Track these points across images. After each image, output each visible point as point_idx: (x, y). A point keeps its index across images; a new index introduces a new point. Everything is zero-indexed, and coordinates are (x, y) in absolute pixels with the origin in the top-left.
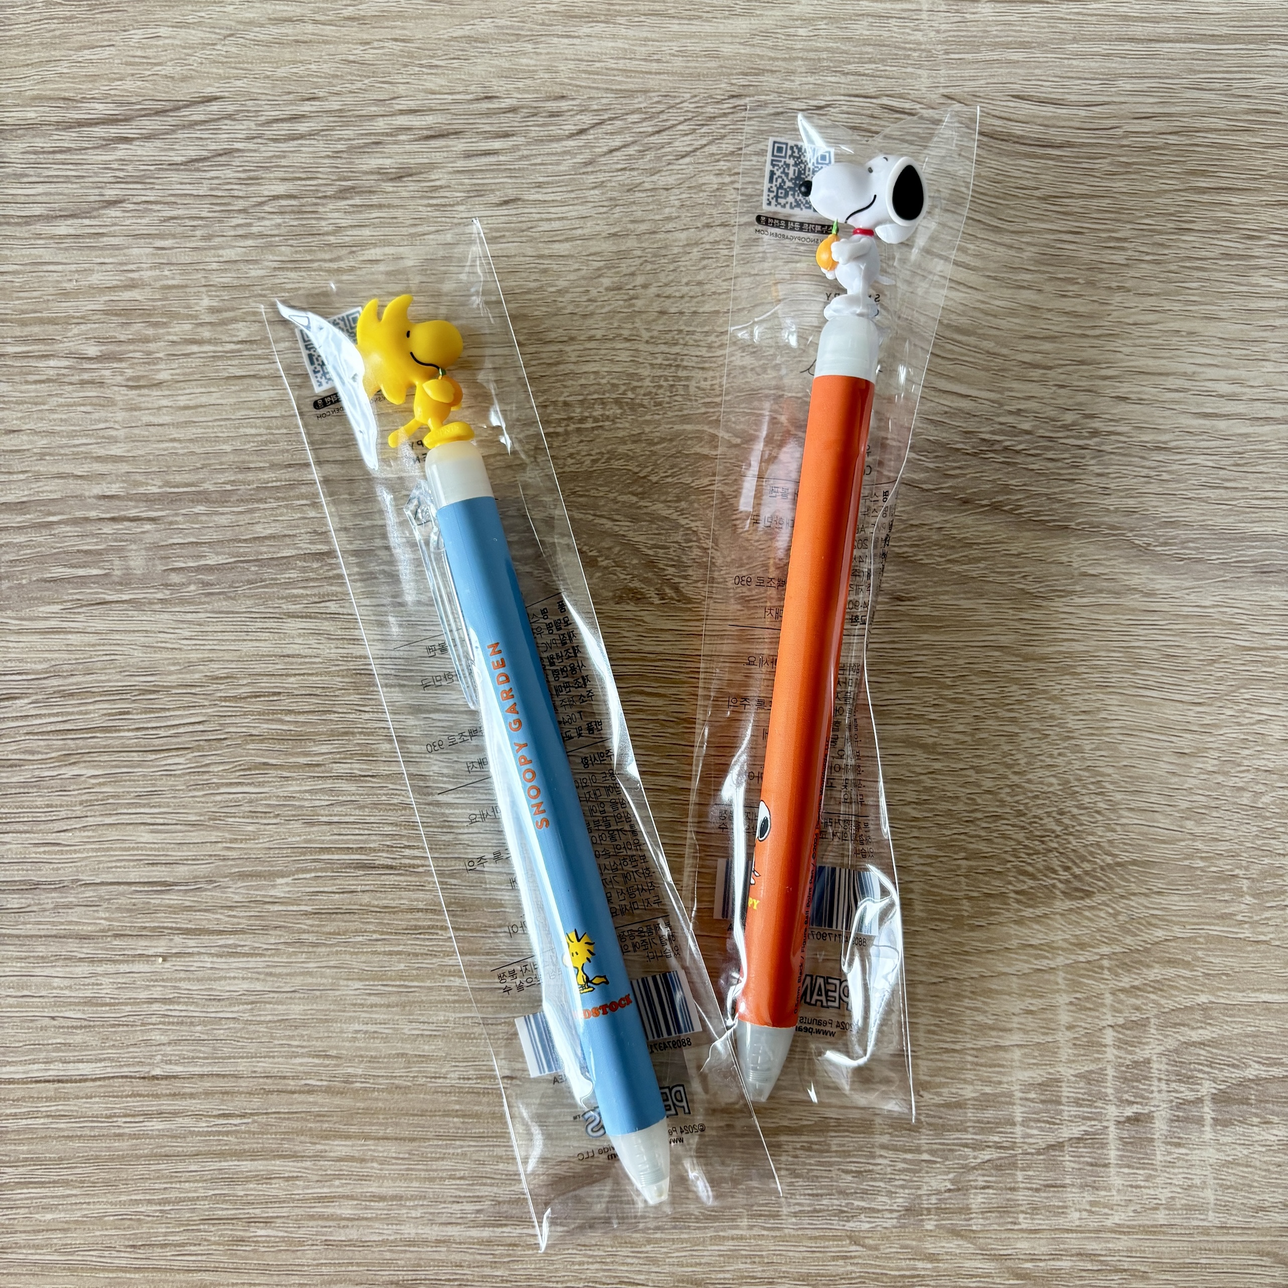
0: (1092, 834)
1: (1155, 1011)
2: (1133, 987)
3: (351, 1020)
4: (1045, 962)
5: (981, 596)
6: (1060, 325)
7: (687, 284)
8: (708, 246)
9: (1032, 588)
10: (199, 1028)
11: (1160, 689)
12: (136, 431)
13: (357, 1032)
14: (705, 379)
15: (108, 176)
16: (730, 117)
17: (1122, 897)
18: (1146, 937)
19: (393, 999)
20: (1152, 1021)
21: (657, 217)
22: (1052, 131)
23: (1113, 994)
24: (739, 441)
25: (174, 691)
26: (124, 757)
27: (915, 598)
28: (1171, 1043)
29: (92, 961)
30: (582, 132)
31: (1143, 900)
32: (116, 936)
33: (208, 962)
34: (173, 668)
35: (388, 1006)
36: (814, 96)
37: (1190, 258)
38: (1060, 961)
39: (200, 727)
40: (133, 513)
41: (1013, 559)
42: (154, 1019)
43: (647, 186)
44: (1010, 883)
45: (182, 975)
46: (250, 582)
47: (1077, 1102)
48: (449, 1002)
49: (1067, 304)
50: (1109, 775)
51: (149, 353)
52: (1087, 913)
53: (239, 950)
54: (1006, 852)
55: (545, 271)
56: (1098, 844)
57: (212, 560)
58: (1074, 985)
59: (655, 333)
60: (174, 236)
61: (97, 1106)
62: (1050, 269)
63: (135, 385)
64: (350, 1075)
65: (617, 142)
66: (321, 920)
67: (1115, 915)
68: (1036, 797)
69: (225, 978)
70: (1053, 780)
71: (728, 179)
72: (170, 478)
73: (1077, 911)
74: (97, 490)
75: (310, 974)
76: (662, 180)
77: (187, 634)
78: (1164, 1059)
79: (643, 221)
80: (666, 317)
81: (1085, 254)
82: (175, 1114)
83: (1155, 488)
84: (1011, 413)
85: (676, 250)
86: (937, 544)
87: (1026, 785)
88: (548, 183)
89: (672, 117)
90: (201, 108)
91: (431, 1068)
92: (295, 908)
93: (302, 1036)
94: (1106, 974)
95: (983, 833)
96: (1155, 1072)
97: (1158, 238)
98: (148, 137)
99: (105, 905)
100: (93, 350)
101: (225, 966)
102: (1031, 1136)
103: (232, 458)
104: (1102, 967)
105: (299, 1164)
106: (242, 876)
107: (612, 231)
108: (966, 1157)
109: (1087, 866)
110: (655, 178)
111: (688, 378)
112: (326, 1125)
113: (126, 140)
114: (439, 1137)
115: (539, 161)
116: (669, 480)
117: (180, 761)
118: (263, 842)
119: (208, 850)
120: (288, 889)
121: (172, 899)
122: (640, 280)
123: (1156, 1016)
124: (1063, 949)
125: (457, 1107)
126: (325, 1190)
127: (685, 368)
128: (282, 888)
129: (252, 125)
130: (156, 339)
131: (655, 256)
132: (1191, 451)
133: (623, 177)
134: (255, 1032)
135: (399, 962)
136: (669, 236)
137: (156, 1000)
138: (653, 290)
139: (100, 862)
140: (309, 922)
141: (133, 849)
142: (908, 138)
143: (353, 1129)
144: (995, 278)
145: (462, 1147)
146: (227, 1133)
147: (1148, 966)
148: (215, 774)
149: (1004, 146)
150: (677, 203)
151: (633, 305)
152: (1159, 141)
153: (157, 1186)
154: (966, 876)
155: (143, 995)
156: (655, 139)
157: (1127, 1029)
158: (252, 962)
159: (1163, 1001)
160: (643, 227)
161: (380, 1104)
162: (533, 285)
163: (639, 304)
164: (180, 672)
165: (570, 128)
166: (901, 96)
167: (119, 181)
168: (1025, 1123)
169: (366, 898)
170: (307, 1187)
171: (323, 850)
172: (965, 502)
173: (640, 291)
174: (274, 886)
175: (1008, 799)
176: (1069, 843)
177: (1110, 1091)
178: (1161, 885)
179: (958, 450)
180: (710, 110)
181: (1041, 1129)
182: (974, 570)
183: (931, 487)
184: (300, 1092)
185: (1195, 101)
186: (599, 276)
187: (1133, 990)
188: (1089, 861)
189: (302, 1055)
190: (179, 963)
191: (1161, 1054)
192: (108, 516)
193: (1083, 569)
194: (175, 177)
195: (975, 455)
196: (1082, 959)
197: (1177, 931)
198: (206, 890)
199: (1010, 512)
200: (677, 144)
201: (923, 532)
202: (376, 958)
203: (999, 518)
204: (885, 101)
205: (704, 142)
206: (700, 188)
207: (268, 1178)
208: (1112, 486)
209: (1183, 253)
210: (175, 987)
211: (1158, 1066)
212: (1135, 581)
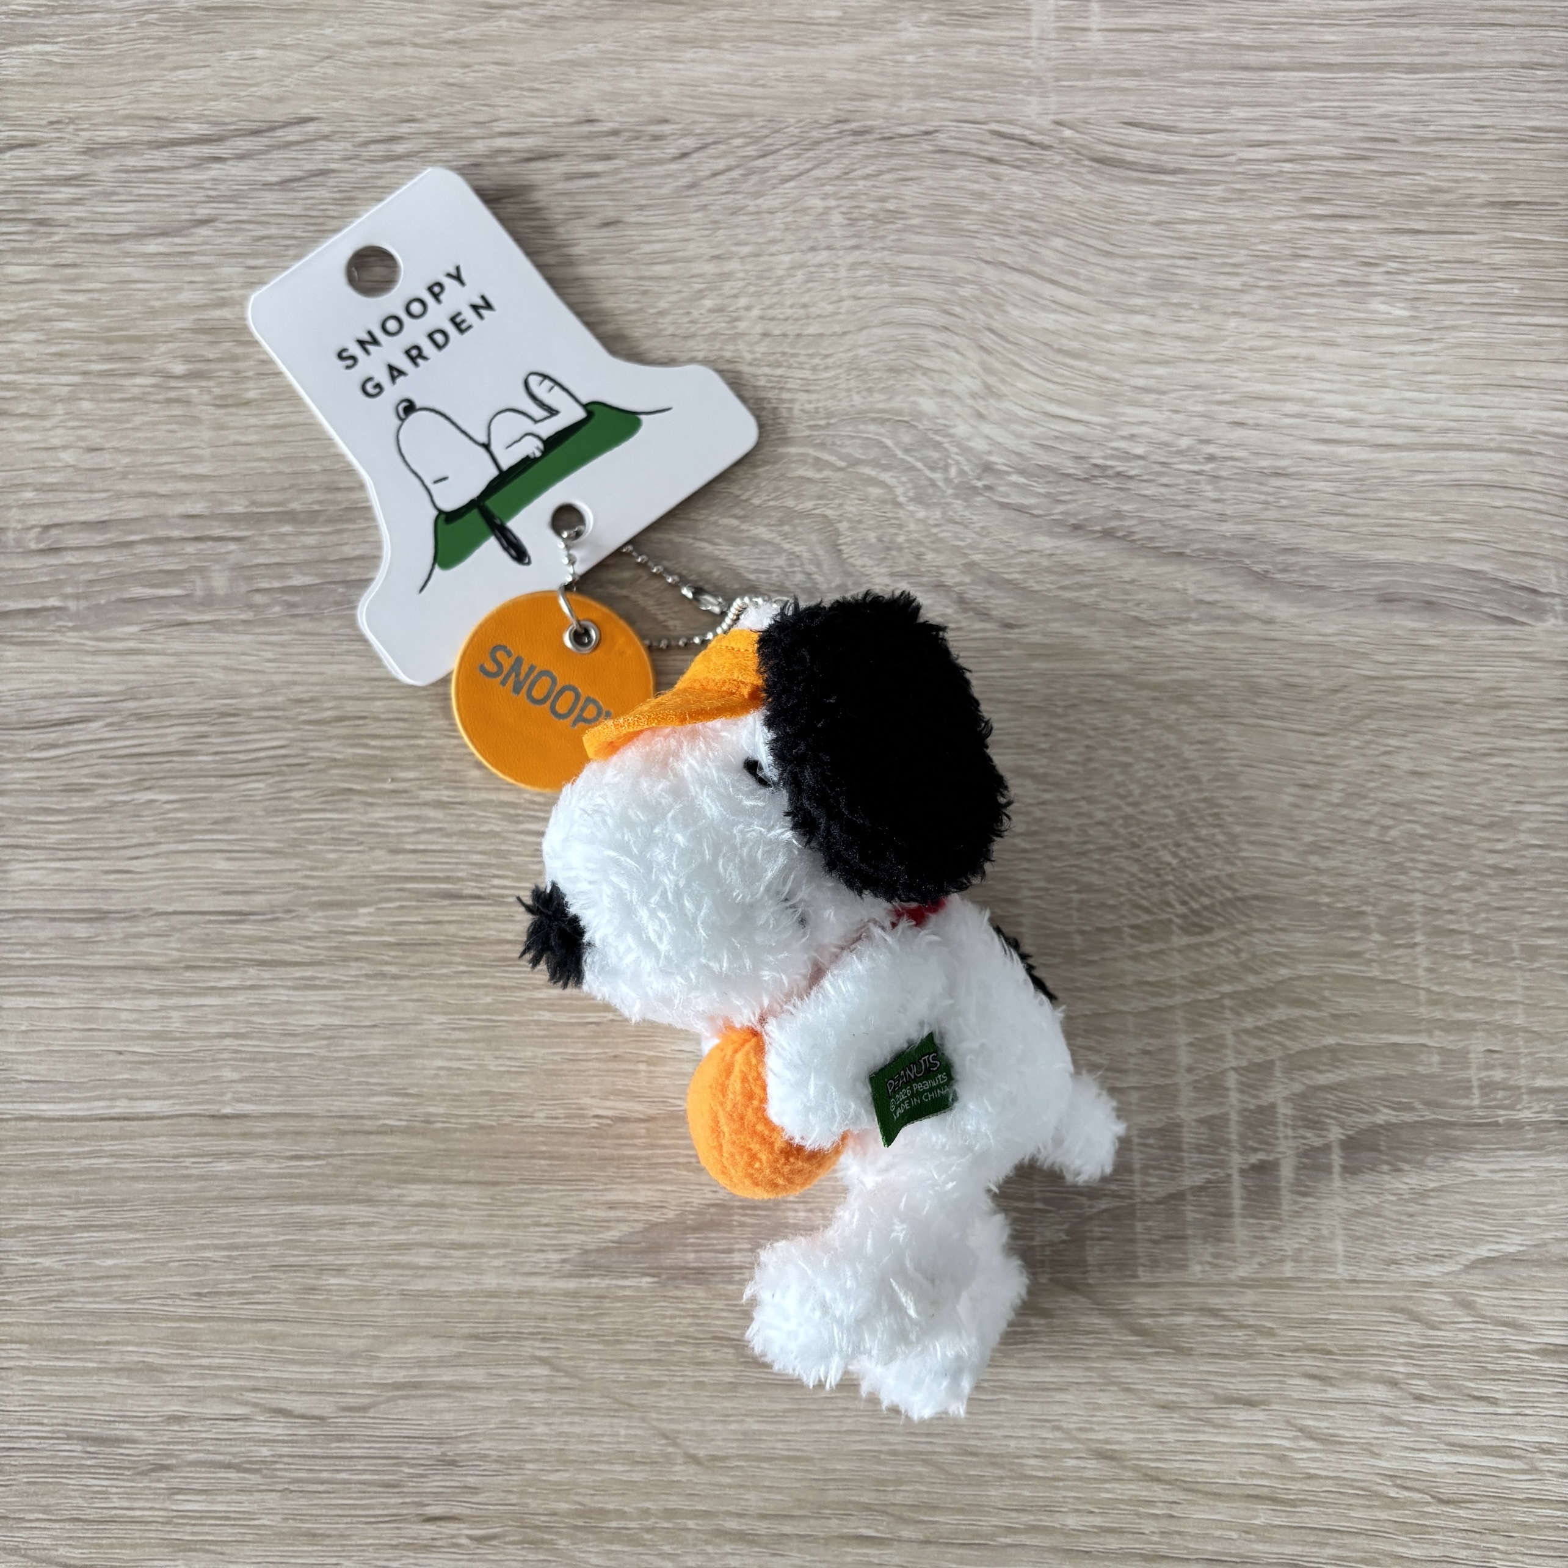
0: (1211, 867)
1: (1280, 1053)
2: (1257, 1028)
3: (433, 1056)
4: (1163, 1000)
5: (1093, 622)
6: (1175, 348)
7: (791, 307)
8: (813, 269)
9: (1147, 615)
10: (272, 1065)
11: (1282, 719)
12: (223, 450)
13: (440, 1068)
14: (810, 402)
15: (199, 195)
16: (837, 142)
17: (1244, 933)
18: (1269, 975)
19: (479, 1034)
20: (1278, 1063)
21: (761, 240)
22: (1164, 158)
23: (1235, 1034)
24: (843, 464)
25: (256, 714)
26: (202, 782)
27: (1025, 626)
28: (1298, 1088)
29: (162, 993)
30: (685, 155)
31: (1266, 937)
32: (188, 968)
33: (283, 995)
34: (254, 691)
35: (474, 1041)
36: (922, 121)
37: (1306, 285)
38: (1179, 999)
39: (283, 752)
40: (218, 532)
41: (1127, 587)
42: (226, 1055)
43: (751, 209)
44: (1123, 917)
45: (256, 1009)
46: (337, 603)
47: (1199, 1149)
48: (538, 1037)
49: (1183, 329)
50: (1227, 807)
51: (237, 372)
52: (1206, 950)
53: (317, 982)
54: (1119, 885)
55: (645, 293)
56: (1216, 878)
57: (298, 580)
58: (1193, 1025)
59: (758, 355)
60: (266, 255)
61: (163, 1146)
62: (1163, 294)
63: (222, 402)
64: (431, 1115)
65: (721, 164)
66: (404, 951)
67: (1237, 952)
68: (1151, 829)
69: (301, 1012)
70: (1169, 812)
71: (832, 203)
72: (258, 497)
73: (1197, 947)
74: (180, 509)
75: (391, 1007)
76: (766, 203)
77: (270, 655)
78: (1290, 1105)
79: (746, 244)
80: (769, 339)
81: (1200, 279)
82: (246, 1155)
83: (1273, 514)
84: (1123, 438)
85: (780, 273)
86: (1049, 570)
87: (1141, 817)
88: (651, 206)
89: (778, 140)
90: (296, 129)
91: (517, 1107)
92: (377, 939)
93: (381, 1072)
94: (1228, 1014)
95: (1096, 866)
96: (1281, 1118)
97: (1274, 264)
98: (241, 157)
99: (178, 935)
100: (179, 368)
101: (301, 999)
102: (1148, 1184)
103: (321, 478)
104: (1223, 1007)
105: (376, 1209)
106: (323, 905)
107: (717, 252)
108: (1081, 1207)
109: (1206, 901)
110: (759, 201)
111: (792, 401)
112: (404, 1169)
113: (219, 159)
114: (523, 1181)
115: (640, 183)
116: (772, 503)
117: (259, 786)
118: (344, 870)
119: (288, 878)
120: (369, 919)
121: (247, 929)
122: (743, 302)
123: (1281, 1059)
124: (1182, 987)
125: (544, 1148)
126: (402, 1237)
127: (789, 390)
128: (363, 918)
129: (349, 146)
130: (246, 357)
131: (759, 278)
132: (1311, 476)
133: (728, 200)
134: (331, 1069)
135: (487, 995)
136: (772, 258)
137: (227, 1035)
138: (756, 312)
139: (173, 891)
140: (393, 953)
141: (208, 877)
142: (1018, 163)
143: (433, 1172)
144: (1107, 303)
145: (548, 1191)
146: (300, 1176)
147: (1273, 1006)
148: (297, 801)
149: (1117, 172)
150: (782, 226)
151: (735, 327)
152: (1274, 168)
153: (225, 1230)
154: (1078, 910)
155: (214, 1029)
156: (760, 163)
157: (1252, 1072)
158: (331, 995)
159: (1288, 1043)
160: (746, 250)
161: (462, 1146)
162: (633, 306)
163: (742, 325)
164: (262, 694)
165: (672, 151)
166: (1011, 122)
167: (211, 199)
168: (1145, 1169)
169: (452, 929)
170: (384, 1234)
171: (407, 879)
172: (1077, 527)
173: (743, 313)
174: (356, 916)
175: (1122, 831)
176: (1186, 876)
177: (1234, 1137)
178: (1283, 922)
179: (1068, 475)
180: (816, 134)
181: (1162, 1177)
182: (1087, 597)
183: (1040, 512)
184: (378, 1133)
185: (1310, 129)
186: (703, 298)
187: (1257, 1032)
188: (1207, 895)
189: (381, 1094)
190: (253, 996)
191: (1286, 1099)
192: (192, 535)
193: (1200, 597)
194: (269, 196)
195: (1086, 480)
196: (1201, 997)
197: (1303, 970)
198: (283, 920)
199: (1123, 538)
200: (782, 168)
201: (1034, 558)
202: (462, 991)
203: (1112, 544)
204: (994, 126)
205: (808, 166)
206: (804, 211)
207: (341, 1224)
208: (1229, 512)
209: (1299, 279)
210: (249, 1022)
211: (1285, 1110)
212: (1254, 608)
